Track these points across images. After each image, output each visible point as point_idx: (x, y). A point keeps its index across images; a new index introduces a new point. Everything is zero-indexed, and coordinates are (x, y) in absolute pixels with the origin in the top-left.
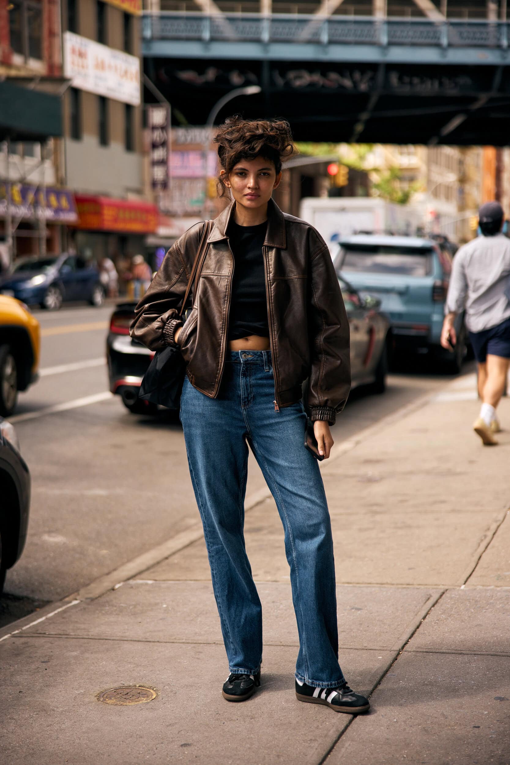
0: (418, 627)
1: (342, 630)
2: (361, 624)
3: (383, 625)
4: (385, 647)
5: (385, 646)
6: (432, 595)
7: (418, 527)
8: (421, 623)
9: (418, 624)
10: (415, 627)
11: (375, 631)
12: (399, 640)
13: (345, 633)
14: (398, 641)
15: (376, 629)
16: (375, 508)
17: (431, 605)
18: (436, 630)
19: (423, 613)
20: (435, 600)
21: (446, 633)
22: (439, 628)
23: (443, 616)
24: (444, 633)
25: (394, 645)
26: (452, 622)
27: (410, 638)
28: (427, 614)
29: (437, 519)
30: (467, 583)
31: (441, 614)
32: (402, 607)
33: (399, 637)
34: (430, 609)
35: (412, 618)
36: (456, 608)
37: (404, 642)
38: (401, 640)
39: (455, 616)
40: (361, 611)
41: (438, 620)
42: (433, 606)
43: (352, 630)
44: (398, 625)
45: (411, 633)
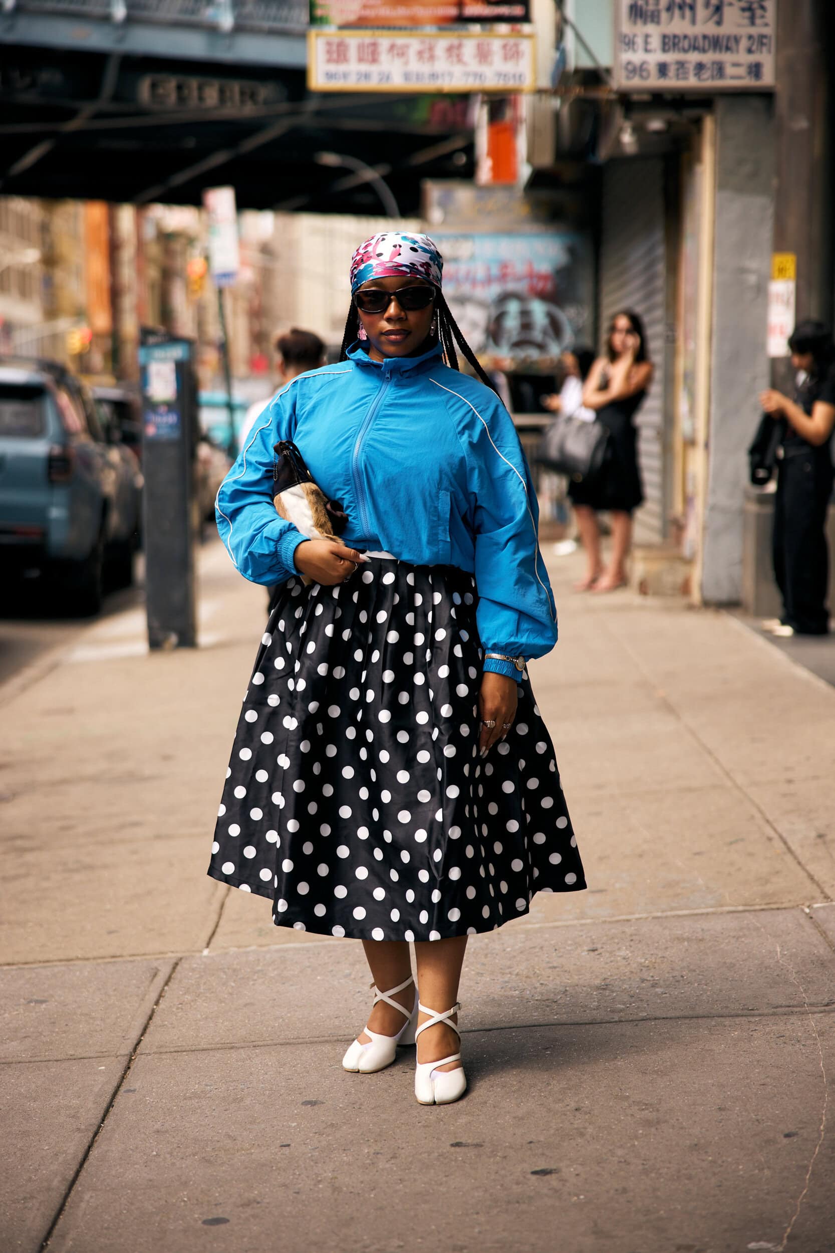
0: (150, 1018)
1: (25, 1035)
2: (54, 1023)
3: (91, 1021)
4: (106, 1052)
5: (105, 1050)
6: (160, 968)
7: (105, 867)
8: (153, 1011)
9: (149, 1012)
10: (146, 1017)
11: (81, 1030)
12: (125, 1039)
13: (30, 1040)
14: (124, 1041)
15: (83, 1028)
16: (19, 843)
17: (162, 983)
18: (181, 1018)
19: (153, 996)
20: (167, 975)
21: (200, 1021)
22: (186, 1014)
23: (186, 996)
24: (198, 1022)
25: (119, 1048)
26: (204, 1004)
27: (142, 1035)
28: (160, 996)
29: (135, 852)
30: (211, 945)
31: (182, 995)
32: (115, 990)
33: (124, 1034)
34: (163, 989)
35: (137, 1005)
36: (205, 983)
37: (135, 1042)
38: (128, 1039)
39: (208, 995)
40: (47, 1003)
41: (181, 1004)
42: (166, 984)
43: (41, 1034)
44: (117, 1018)
45: (142, 1027)
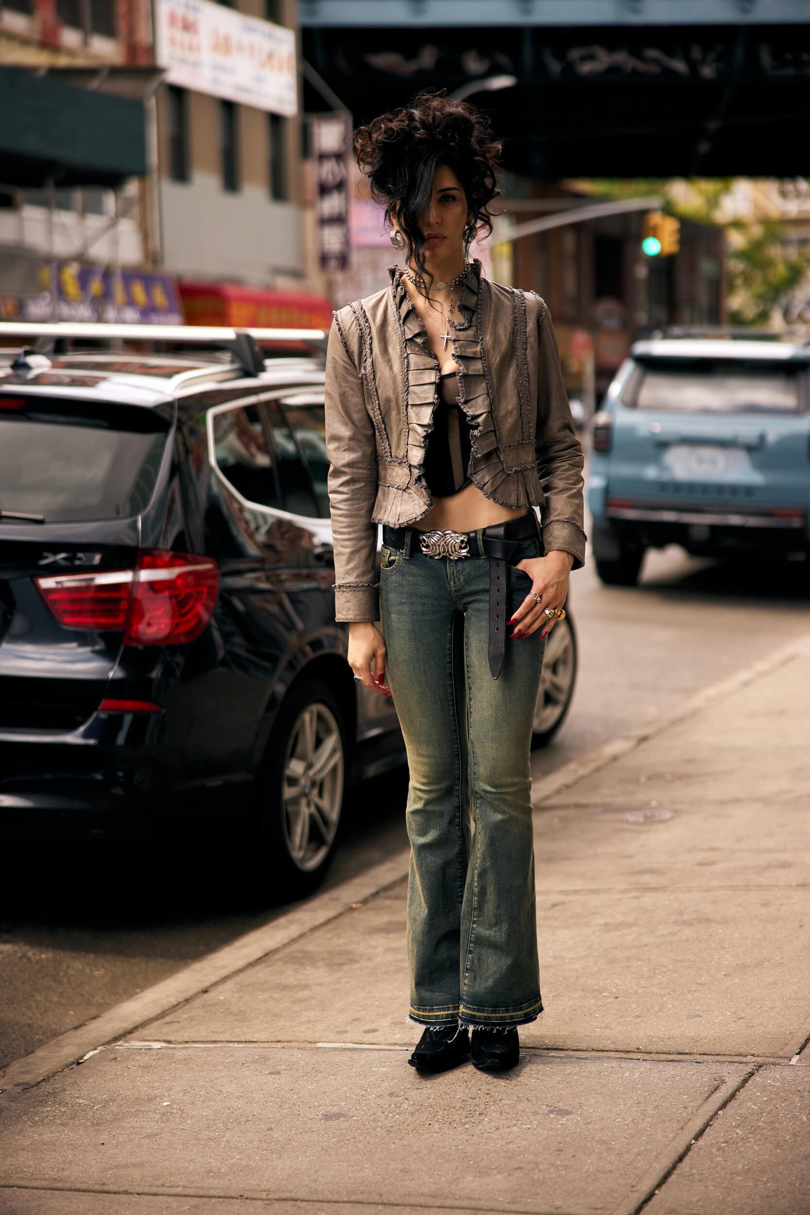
0: (681, 1159)
1: (517, 1166)
2: (561, 1150)
3: (605, 1154)
4: (600, 1209)
5: (599, 1206)
6: (727, 1079)
7: (725, 921)
8: (688, 1148)
9: (681, 1150)
10: (674, 1157)
11: (587, 1167)
12: (632, 1191)
13: (520, 1174)
14: (630, 1194)
15: (590, 1163)
16: (646, 878)
17: (718, 1104)
18: (716, 1167)
19: (699, 1123)
20: (730, 1091)
21: (738, 1174)
22: (726, 1161)
23: (738, 1131)
24: (734, 1176)
25: (619, 1205)
26: (755, 1147)
27: (659, 1186)
28: (707, 1125)
29: (766, 904)
30: (806, 1051)
31: (735, 1127)
32: (656, 1107)
33: (634, 1183)
34: (716, 1113)
35: (671, 1135)
36: (769, 1113)
37: (643, 1197)
38: (636, 1191)
39: (765, 1131)
40: (570, 1117)
41: (727, 1142)
42: (723, 1106)
43: (537, 1164)
44: (638, 1154)
45: (662, 1174)
